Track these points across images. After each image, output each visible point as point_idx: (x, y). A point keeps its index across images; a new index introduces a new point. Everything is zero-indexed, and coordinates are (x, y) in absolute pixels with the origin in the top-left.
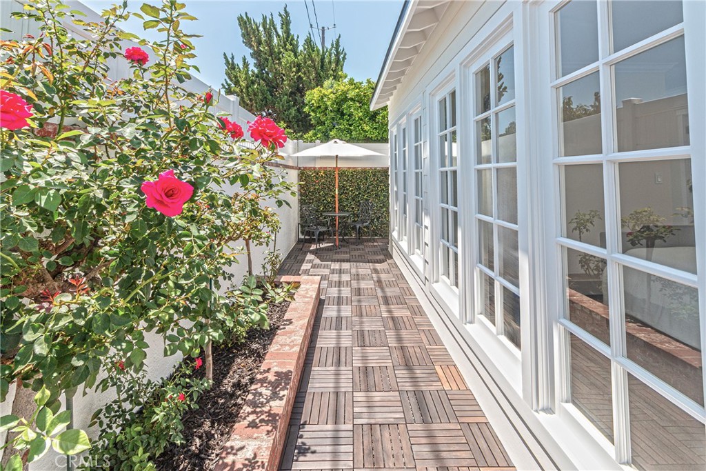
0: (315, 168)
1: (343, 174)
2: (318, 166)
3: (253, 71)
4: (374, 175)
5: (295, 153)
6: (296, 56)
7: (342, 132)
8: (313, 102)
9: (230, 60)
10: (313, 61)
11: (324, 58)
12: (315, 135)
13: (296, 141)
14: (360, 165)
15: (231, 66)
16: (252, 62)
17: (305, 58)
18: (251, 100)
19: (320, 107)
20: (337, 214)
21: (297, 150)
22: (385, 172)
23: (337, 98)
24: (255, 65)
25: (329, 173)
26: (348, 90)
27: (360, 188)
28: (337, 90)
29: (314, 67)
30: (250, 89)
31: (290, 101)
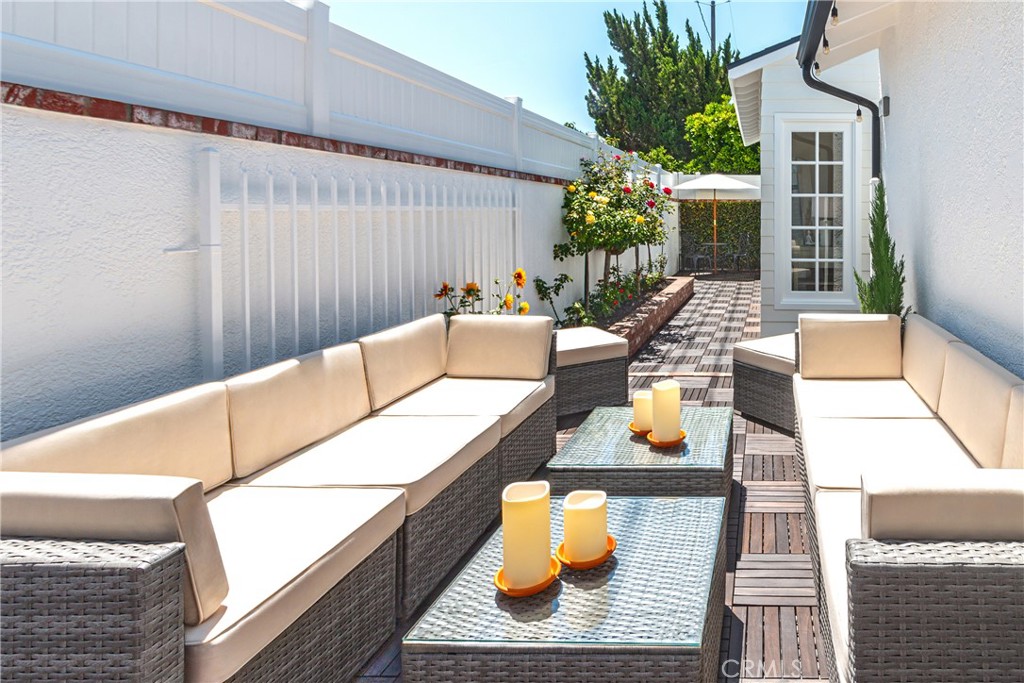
0: (695, 200)
1: (721, 206)
2: (698, 198)
3: (623, 79)
4: (754, 208)
5: (675, 185)
6: (675, 63)
7: (723, 163)
8: (693, 130)
9: (594, 65)
10: (696, 70)
11: (710, 64)
12: (696, 165)
13: (675, 173)
14: (739, 198)
15: (595, 74)
16: (621, 68)
17: (686, 66)
18: (622, 117)
19: (700, 135)
20: (715, 244)
21: (678, 182)
22: (757, 205)
23: (718, 127)
24: (627, 72)
25: (708, 205)
26: (730, 118)
27: (739, 221)
28: (718, 118)
29: (698, 77)
30: (621, 106)
31: (668, 119)
